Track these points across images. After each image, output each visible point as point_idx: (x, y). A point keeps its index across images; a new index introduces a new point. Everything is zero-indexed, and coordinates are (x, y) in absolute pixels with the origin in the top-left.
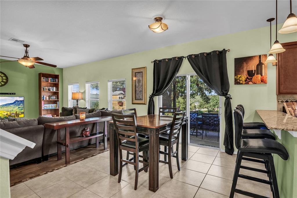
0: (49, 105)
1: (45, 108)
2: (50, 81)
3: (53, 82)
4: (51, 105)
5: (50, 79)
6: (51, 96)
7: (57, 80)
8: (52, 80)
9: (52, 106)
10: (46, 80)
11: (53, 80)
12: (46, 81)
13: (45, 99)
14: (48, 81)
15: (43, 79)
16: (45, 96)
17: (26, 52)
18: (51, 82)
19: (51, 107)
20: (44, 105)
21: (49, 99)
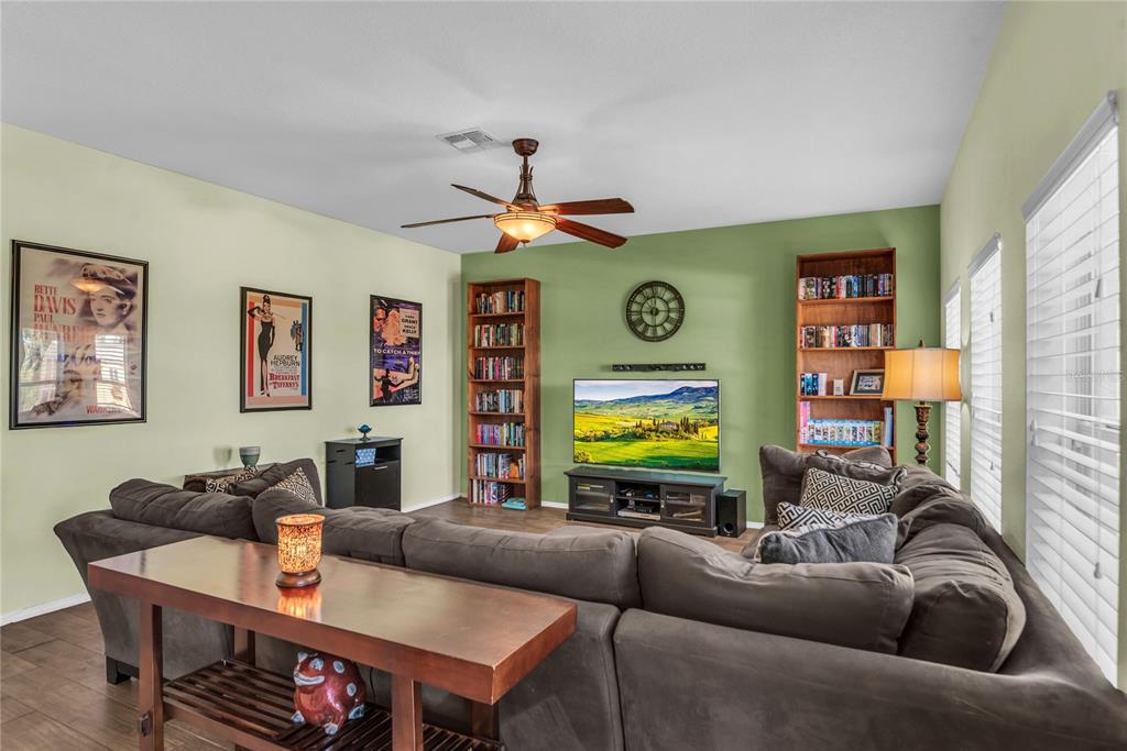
0: (839, 424)
1: (819, 438)
2: (843, 294)
3: (863, 293)
4: (848, 425)
5: (843, 280)
6: (859, 375)
7: (884, 280)
8: (856, 288)
9: (855, 429)
10: (823, 287)
11: (862, 284)
12: (823, 294)
13: (822, 392)
14: (830, 296)
15: (808, 285)
16: (823, 378)
17: (526, 177)
18: (849, 295)
19: (851, 437)
20: (811, 423)
21: (847, 393)
